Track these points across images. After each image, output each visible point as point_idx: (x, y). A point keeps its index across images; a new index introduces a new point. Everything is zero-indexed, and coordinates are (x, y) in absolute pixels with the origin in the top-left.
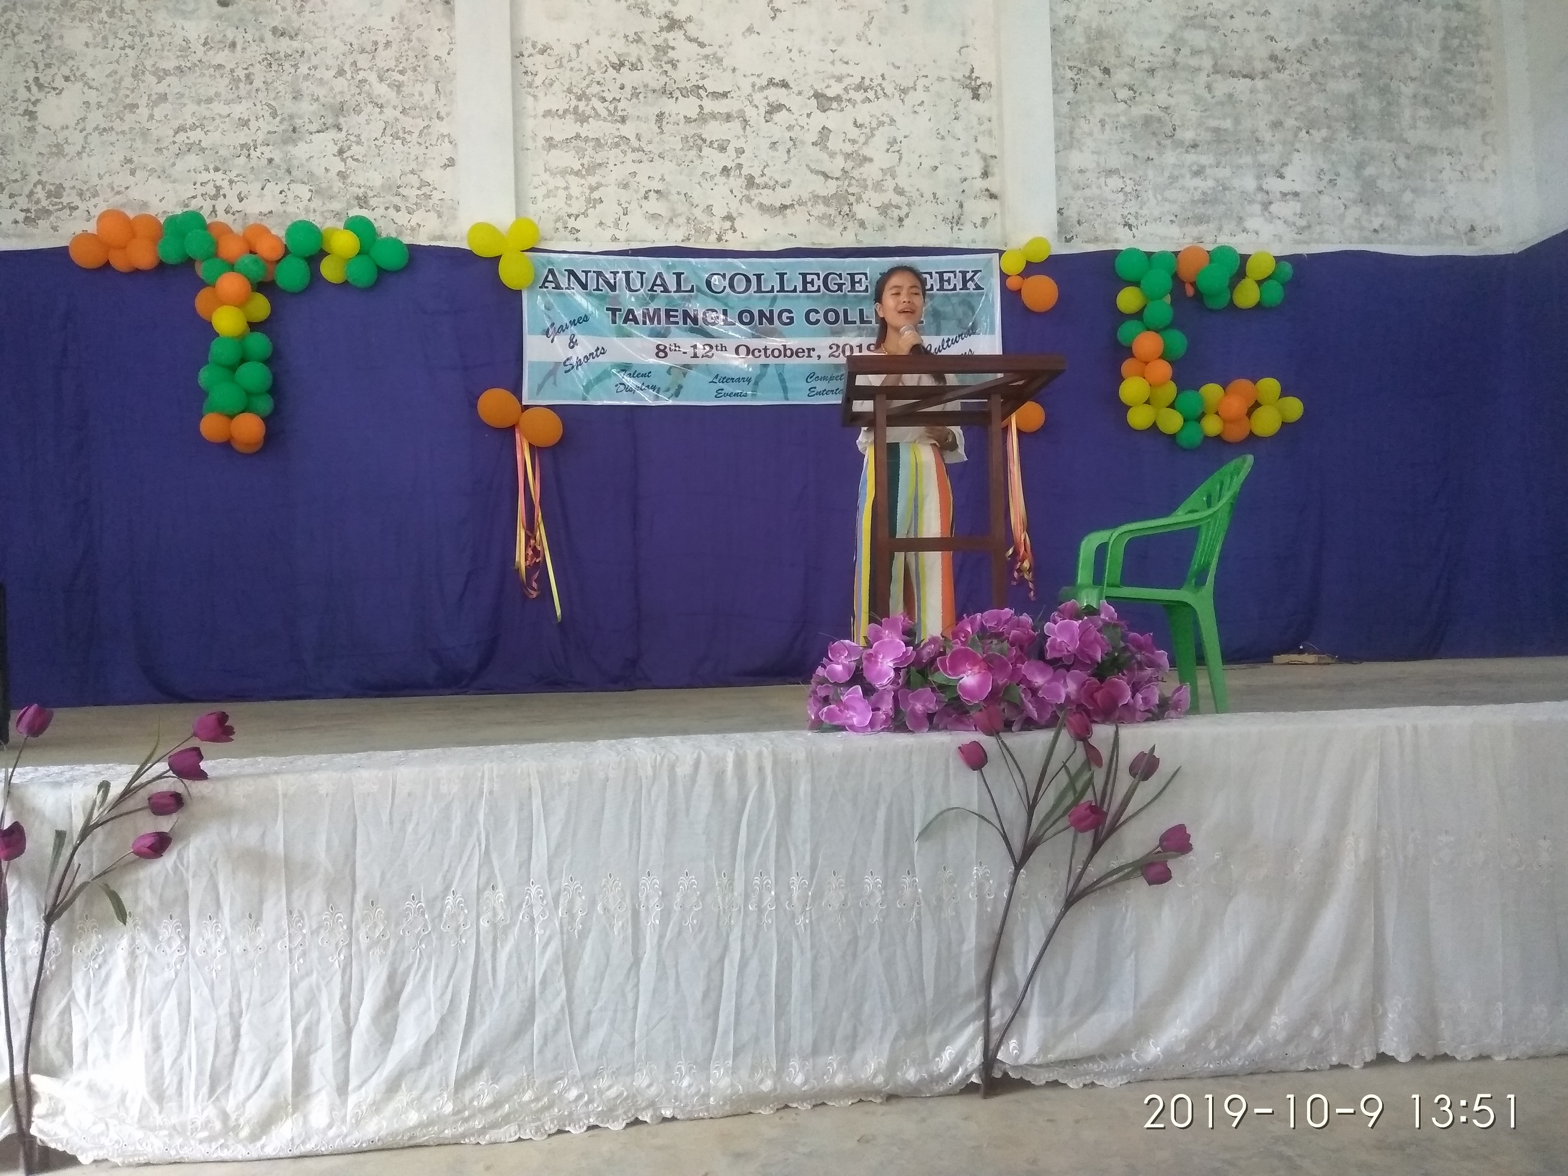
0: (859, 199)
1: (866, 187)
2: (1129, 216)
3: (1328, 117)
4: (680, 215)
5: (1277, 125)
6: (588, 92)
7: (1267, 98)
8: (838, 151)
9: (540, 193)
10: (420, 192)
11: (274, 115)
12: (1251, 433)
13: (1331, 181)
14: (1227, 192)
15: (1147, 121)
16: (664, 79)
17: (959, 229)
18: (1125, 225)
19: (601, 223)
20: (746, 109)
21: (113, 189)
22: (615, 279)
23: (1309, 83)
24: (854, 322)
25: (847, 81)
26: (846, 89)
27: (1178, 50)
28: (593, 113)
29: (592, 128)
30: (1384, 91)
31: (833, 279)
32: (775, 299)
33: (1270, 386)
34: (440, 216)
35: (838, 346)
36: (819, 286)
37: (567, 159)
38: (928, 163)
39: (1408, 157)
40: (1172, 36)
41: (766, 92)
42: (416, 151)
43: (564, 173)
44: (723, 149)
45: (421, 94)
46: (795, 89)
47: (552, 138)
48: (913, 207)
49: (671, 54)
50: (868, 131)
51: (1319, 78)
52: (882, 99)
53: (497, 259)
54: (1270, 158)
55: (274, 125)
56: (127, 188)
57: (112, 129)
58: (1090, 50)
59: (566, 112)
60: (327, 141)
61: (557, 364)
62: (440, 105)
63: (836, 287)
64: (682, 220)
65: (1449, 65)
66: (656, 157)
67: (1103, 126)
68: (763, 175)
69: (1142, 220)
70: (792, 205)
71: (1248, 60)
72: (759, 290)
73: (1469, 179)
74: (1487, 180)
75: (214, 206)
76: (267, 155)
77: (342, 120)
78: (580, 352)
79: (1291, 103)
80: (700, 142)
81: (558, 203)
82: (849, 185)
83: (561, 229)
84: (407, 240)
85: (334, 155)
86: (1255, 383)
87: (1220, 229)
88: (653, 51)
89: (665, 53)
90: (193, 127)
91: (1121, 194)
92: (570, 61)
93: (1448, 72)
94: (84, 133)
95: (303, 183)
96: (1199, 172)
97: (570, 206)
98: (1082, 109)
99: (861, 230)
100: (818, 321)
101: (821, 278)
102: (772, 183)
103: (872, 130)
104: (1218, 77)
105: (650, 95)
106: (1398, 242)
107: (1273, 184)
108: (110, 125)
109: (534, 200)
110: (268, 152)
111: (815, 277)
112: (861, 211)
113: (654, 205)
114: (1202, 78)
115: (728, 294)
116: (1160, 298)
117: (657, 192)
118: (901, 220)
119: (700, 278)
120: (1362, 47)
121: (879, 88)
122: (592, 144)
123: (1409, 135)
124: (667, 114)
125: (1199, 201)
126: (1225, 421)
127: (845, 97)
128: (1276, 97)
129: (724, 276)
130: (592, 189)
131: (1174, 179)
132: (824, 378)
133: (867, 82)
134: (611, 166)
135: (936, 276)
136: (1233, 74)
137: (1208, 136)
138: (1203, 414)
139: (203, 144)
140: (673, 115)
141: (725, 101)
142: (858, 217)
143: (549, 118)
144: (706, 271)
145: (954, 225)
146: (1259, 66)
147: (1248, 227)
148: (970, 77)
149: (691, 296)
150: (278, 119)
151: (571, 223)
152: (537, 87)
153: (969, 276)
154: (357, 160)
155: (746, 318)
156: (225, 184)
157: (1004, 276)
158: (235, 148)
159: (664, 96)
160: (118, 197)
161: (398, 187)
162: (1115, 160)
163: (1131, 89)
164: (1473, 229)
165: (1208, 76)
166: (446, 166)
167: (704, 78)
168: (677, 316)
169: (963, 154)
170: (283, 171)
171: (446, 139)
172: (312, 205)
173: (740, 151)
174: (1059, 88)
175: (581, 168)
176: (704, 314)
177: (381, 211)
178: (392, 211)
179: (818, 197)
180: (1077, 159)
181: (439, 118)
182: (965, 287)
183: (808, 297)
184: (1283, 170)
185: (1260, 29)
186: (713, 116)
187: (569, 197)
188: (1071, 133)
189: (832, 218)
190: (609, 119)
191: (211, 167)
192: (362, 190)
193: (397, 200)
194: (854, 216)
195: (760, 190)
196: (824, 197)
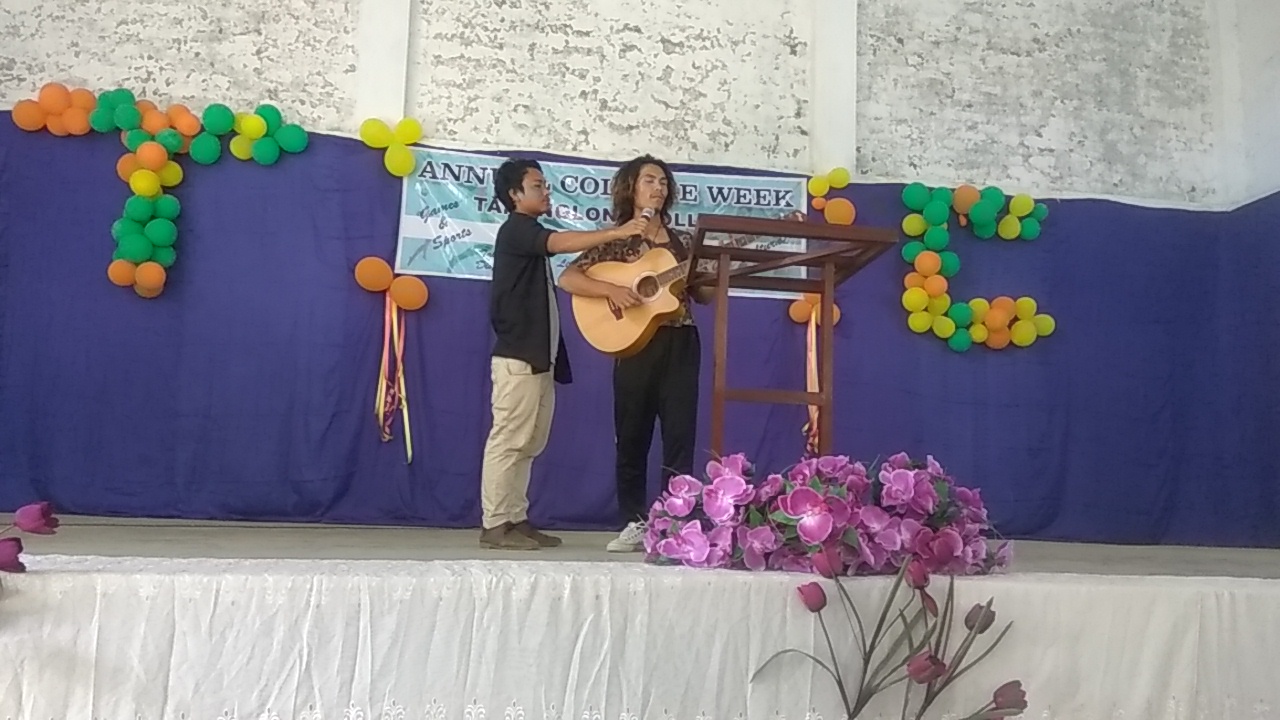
0: (693, 126)
1: (699, 117)
2: (914, 158)
3: (1079, 91)
4: (543, 126)
5: (1037, 94)
6: (473, 22)
7: (1030, 72)
8: (678, 86)
9: (425, 100)
10: (323, 91)
11: (205, 17)
12: (1011, 343)
13: (1080, 142)
14: (995, 145)
15: (932, 82)
16: (536, 17)
17: (775, 157)
18: (910, 165)
19: (476, 129)
20: (604, 47)
21: (58, 66)
22: (484, 174)
23: (1065, 63)
25: (687, 32)
26: (687, 37)
28: (476, 39)
29: (475, 52)
30: (1123, 73)
33: (1028, 304)
34: (338, 112)
37: (452, 74)
38: (752, 102)
39: (1142, 128)
40: (955, 17)
41: (622, 34)
42: (323, 56)
43: (448, 85)
44: (583, 77)
45: (332, 11)
46: (646, 34)
47: (440, 56)
48: (737, 136)
50: (704, 72)
51: (1072, 58)
52: (717, 48)
53: (384, 150)
54: (1030, 119)
55: (204, 25)
56: (70, 67)
57: (63, 17)
58: (888, 23)
59: (453, 36)
60: (247, 44)
61: (428, 241)
62: (345, 22)
64: (544, 131)
65: (1176, 58)
66: (527, 79)
67: (896, 84)
68: (615, 100)
69: (926, 162)
70: (637, 127)
71: (1016, 40)
73: (1191, 149)
74: (1205, 151)
75: (144, 88)
76: (195, 50)
77: (262, 26)
78: (448, 232)
79: (1049, 77)
80: (564, 69)
81: (440, 109)
82: (686, 114)
83: (442, 131)
84: (308, 128)
85: (252, 54)
86: (1015, 300)
87: (988, 174)
90: (134, 22)
91: (908, 140)
93: (1175, 63)
94: (40, 18)
95: (223, 74)
96: (972, 128)
97: (451, 112)
98: (879, 69)
99: (694, 150)
102: (621, 107)
103: (708, 71)
104: (991, 52)
105: (525, 28)
106: (1133, 195)
107: (1032, 141)
108: (63, 13)
109: (421, 105)
110: (197, 47)
112: (694, 135)
113: (521, 117)
114: (978, 53)
115: (579, 194)
116: (940, 225)
117: (525, 107)
118: (727, 145)
119: (557, 179)
120: (1106, 37)
121: (714, 39)
122: (473, 63)
123: (1144, 110)
124: (538, 45)
125: (972, 150)
126: (990, 330)
127: (686, 44)
128: (1037, 71)
129: (576, 179)
130: (471, 100)
131: (951, 131)
133: (705, 34)
134: (488, 83)
135: (754, 193)
136: (1003, 51)
137: (981, 99)
138: (972, 324)
139: (141, 36)
140: (541, 46)
141: (587, 38)
142: (692, 140)
143: (437, 40)
144: (562, 173)
145: (771, 153)
146: (1024, 46)
147: (1011, 175)
148: (789, 37)
150: (208, 21)
151: (450, 126)
152: (431, 14)
153: (781, 195)
154: (272, 60)
155: (593, 214)
156: (156, 71)
157: (810, 197)
158: (168, 42)
159: (537, 32)
160: (63, 73)
161: (306, 85)
162: (905, 112)
163: (919, 56)
164: (1193, 189)
165: (983, 51)
166: (347, 71)
167: (570, 19)
169: (781, 97)
170: (208, 64)
171: (350, 50)
172: (229, 94)
173: (597, 80)
174: (862, 52)
175: (462, 82)
176: (557, 209)
177: (288, 103)
178: (298, 103)
179: (659, 121)
180: (873, 109)
181: (346, 32)
182: (777, 204)
184: (1042, 131)
185: (1026, 17)
186: (577, 49)
187: (450, 105)
188: (870, 88)
189: (670, 139)
190: (490, 44)
191: (146, 55)
192: (274, 84)
193: (304, 96)
194: (688, 139)
195: (612, 112)
196: (664, 122)
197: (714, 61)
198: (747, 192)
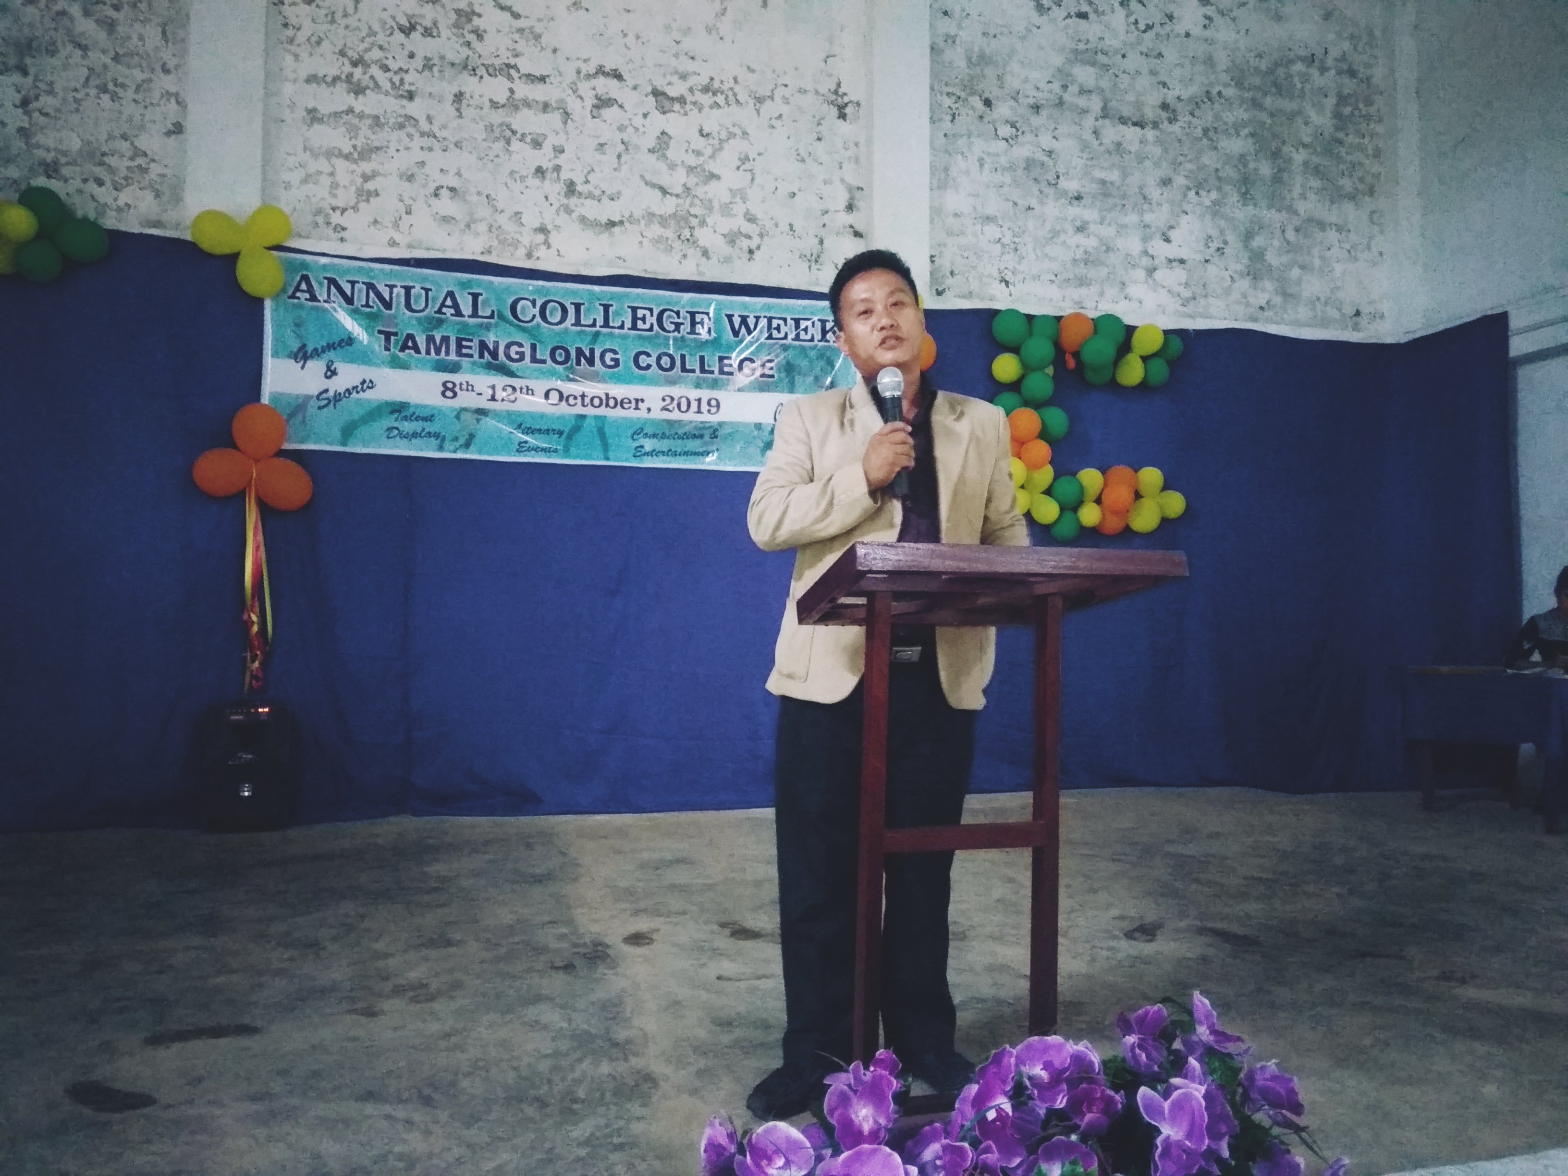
0: (703, 223)
1: (711, 209)
2: (1006, 271)
3: (1218, 178)
4: (480, 220)
5: (1165, 182)
6: (366, 57)
7: (1157, 151)
9: (296, 177)
10: (132, 164)
12: (1128, 527)
13: (1218, 249)
14: (1110, 253)
15: (1029, 164)
16: (465, 52)
17: (818, 269)
18: (1001, 281)
19: (376, 223)
20: (569, 99)
23: (1201, 139)
24: (693, 371)
25: (692, 81)
26: (691, 89)
27: (1065, 87)
28: (372, 84)
29: (370, 102)
30: (1276, 155)
31: (670, 317)
32: (597, 335)
34: (158, 195)
35: (672, 399)
36: (652, 325)
37: (333, 137)
38: (785, 189)
39: (1297, 230)
40: (1060, 70)
41: (594, 82)
42: (129, 109)
43: (329, 154)
45: (141, 38)
46: (630, 82)
47: (315, 110)
48: (766, 239)
49: (476, 21)
50: (715, 142)
51: (1211, 134)
52: (734, 107)
53: (233, 258)
54: (1157, 218)
58: (972, 78)
59: (336, 79)
61: (308, 398)
62: (166, 55)
63: (672, 327)
65: (1341, 135)
66: (452, 146)
67: (982, 165)
68: (587, 182)
69: (1020, 277)
70: (621, 222)
71: (1139, 105)
72: (578, 323)
73: (1356, 259)
77: (28, 61)
79: (1181, 159)
81: (319, 192)
82: (691, 205)
83: (323, 226)
85: (16, 106)
86: (1136, 471)
87: (1102, 294)
88: (453, 16)
89: (470, 21)
91: (999, 245)
92: (345, 16)
93: (1340, 142)
96: (1082, 229)
97: (335, 196)
98: (960, 143)
99: (704, 259)
100: (649, 367)
101: (655, 313)
102: (597, 193)
103: (721, 142)
104: (1107, 122)
105: (446, 68)
106: (1283, 322)
107: (1159, 248)
111: (648, 313)
112: (704, 236)
113: (446, 205)
114: (1089, 122)
115: (538, 325)
117: (452, 189)
118: (751, 252)
120: (1256, 104)
121: (730, 93)
122: (368, 121)
123: (1299, 206)
124: (468, 95)
125: (1081, 260)
126: (1106, 513)
127: (689, 99)
128: (1166, 151)
129: (534, 303)
130: (366, 178)
131: (1055, 233)
132: (654, 436)
133: (716, 85)
134: (392, 151)
135: (791, 323)
136: (1123, 121)
137: (1094, 189)
138: (1081, 503)
140: (476, 96)
141: (542, 87)
142: (701, 243)
143: (314, 85)
144: (512, 293)
145: (813, 264)
146: (1150, 114)
147: (1130, 294)
148: (836, 92)
149: (490, 324)
151: (336, 218)
152: (300, 45)
154: (46, 115)
155: (560, 356)
159: (465, 72)
161: (103, 155)
162: (993, 206)
163: (1013, 126)
164: (1357, 313)
165: (1097, 119)
166: (170, 133)
167: (517, 56)
168: (470, 348)
169: (825, 182)
171: (173, 101)
173: (559, 150)
174: (935, 118)
175: (352, 150)
177: (76, 183)
178: (91, 185)
179: (654, 215)
180: (952, 200)
181: (165, 70)
182: (823, 338)
183: (640, 337)
184: (1170, 233)
185: (1153, 73)
187: (334, 185)
188: (947, 170)
189: (670, 242)
190: (393, 92)
192: (53, 154)
193: (100, 171)
194: (694, 242)
195: (582, 200)
196: (661, 216)
197: (730, 126)
198: (781, 322)
